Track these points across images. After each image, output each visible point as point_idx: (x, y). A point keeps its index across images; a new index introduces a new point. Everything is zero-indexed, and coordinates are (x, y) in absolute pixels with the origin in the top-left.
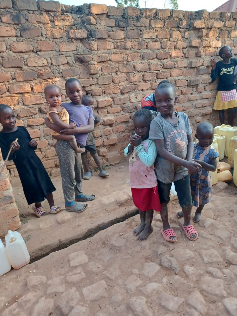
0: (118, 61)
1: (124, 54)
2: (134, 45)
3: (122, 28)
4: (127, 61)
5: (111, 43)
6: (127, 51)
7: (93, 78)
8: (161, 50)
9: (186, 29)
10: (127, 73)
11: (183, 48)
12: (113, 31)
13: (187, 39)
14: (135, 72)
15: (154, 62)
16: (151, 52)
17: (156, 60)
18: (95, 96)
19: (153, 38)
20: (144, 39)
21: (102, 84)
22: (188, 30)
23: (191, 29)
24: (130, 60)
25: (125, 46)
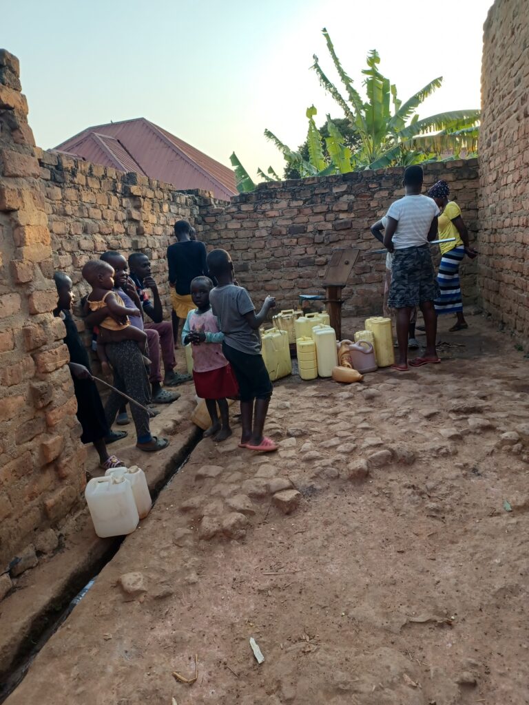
0: (59, 233)
1: (66, 222)
3: (58, 184)
4: (70, 234)
6: (67, 217)
8: (102, 221)
9: (122, 194)
10: (72, 253)
11: (124, 221)
12: (49, 186)
13: (125, 208)
14: (80, 251)
15: (99, 238)
16: (93, 223)
17: (100, 235)
19: (93, 203)
20: (84, 203)
22: (125, 197)
23: (127, 195)
24: (73, 233)
25: (65, 211)
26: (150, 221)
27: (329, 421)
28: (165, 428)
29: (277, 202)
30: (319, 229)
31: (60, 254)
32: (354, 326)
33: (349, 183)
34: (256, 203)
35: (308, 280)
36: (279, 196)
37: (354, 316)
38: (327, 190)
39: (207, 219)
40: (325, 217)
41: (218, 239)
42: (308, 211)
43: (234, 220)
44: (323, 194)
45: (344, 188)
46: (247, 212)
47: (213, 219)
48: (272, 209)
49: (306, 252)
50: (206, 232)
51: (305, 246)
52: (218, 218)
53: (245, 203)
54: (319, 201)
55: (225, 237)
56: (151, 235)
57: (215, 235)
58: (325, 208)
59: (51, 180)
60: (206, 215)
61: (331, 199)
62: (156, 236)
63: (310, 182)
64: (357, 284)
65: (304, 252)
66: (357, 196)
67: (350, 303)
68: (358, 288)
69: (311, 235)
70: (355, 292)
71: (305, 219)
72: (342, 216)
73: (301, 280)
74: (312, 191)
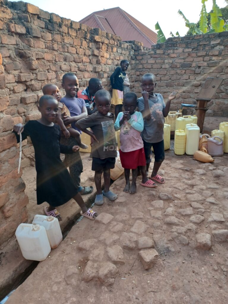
0: (49, 60)
1: (53, 54)
2: (59, 48)
3: (50, 31)
4: (55, 61)
5: (43, 43)
6: (54, 51)
7: (33, 73)
8: (76, 55)
9: (90, 40)
10: (56, 72)
11: (89, 56)
12: (43, 32)
13: (91, 48)
14: (61, 71)
15: (73, 64)
16: (70, 55)
17: (74, 63)
18: (35, 90)
19: (71, 44)
20: (65, 44)
21: (40, 79)
22: (91, 42)
23: (93, 41)
24: (57, 61)
25: (53, 47)
26: (105, 57)
27: (187, 191)
28: (90, 177)
29: (177, 49)
30: (199, 65)
31: (49, 72)
32: (211, 122)
33: (222, 38)
34: (165, 49)
35: (188, 94)
36: (178, 46)
37: (211, 116)
38: (208, 43)
39: (138, 58)
40: (204, 58)
41: (143, 68)
42: (194, 55)
43: (152, 59)
44: (204, 45)
45: (218, 41)
46: (159, 54)
47: (140, 58)
48: (173, 53)
49: (189, 78)
50: (136, 64)
51: (189, 75)
52: (144, 57)
53: (159, 49)
54: (202, 49)
55: (146, 68)
56: (105, 64)
57: (141, 66)
58: (204, 53)
59: (45, 28)
60: (137, 55)
61: (209, 48)
62: (107, 65)
63: (198, 38)
64: (216, 98)
65: (188, 78)
66: (225, 46)
67: (210, 109)
68: (217, 100)
69: (193, 69)
70: (214, 103)
71: (191, 59)
72: (214, 58)
73: (184, 93)
74: (198, 43)
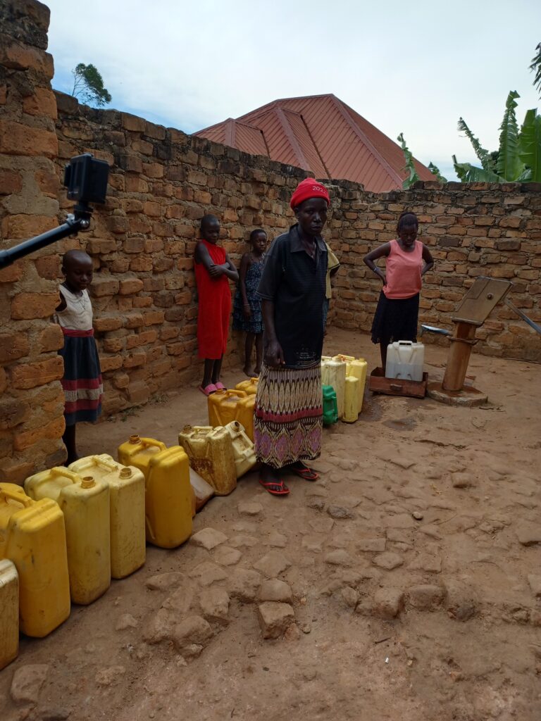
0: (152, 215)
1: (162, 204)
2: (177, 192)
3: (161, 160)
4: (165, 217)
5: (144, 182)
6: (165, 199)
7: (116, 240)
8: (211, 206)
9: (243, 179)
10: (164, 238)
11: (239, 208)
12: (148, 162)
13: (243, 194)
14: (175, 236)
16: (198, 207)
18: (117, 272)
19: (203, 186)
20: (190, 184)
21: (130, 251)
22: (246, 182)
23: (248, 180)
24: (169, 216)
26: (274, 211)
29: (432, 207)
30: (477, 245)
31: (149, 238)
32: (493, 370)
33: (527, 195)
34: (407, 204)
35: (451, 302)
36: (435, 199)
37: (498, 357)
38: (498, 200)
39: (349, 215)
40: (488, 231)
41: (356, 238)
42: (468, 222)
43: (378, 220)
44: (491, 204)
45: (520, 200)
46: (394, 212)
47: (354, 216)
48: (424, 213)
49: (455, 270)
50: (343, 228)
51: (456, 262)
52: (360, 215)
53: (394, 202)
54: (485, 211)
55: (364, 238)
56: (271, 227)
57: (353, 234)
58: (489, 222)
59: (153, 155)
60: (348, 210)
61: (500, 212)
62: (277, 229)
63: (478, 188)
64: (511, 319)
65: (452, 269)
66: (534, 212)
67: (497, 340)
68: (513, 324)
69: (465, 250)
70: (506, 328)
71: (462, 231)
72: (509, 233)
73: (442, 301)
74: (477, 199)
